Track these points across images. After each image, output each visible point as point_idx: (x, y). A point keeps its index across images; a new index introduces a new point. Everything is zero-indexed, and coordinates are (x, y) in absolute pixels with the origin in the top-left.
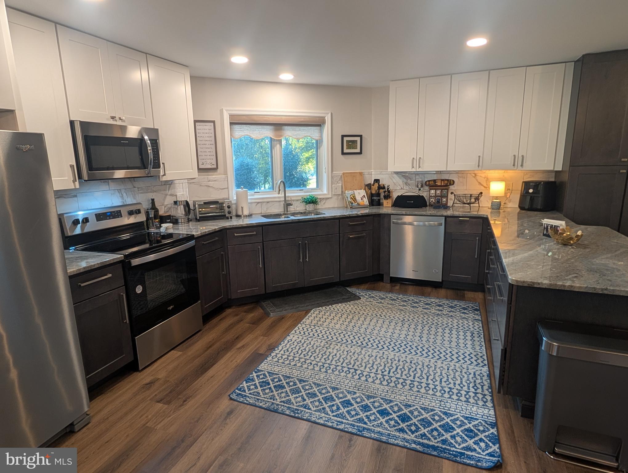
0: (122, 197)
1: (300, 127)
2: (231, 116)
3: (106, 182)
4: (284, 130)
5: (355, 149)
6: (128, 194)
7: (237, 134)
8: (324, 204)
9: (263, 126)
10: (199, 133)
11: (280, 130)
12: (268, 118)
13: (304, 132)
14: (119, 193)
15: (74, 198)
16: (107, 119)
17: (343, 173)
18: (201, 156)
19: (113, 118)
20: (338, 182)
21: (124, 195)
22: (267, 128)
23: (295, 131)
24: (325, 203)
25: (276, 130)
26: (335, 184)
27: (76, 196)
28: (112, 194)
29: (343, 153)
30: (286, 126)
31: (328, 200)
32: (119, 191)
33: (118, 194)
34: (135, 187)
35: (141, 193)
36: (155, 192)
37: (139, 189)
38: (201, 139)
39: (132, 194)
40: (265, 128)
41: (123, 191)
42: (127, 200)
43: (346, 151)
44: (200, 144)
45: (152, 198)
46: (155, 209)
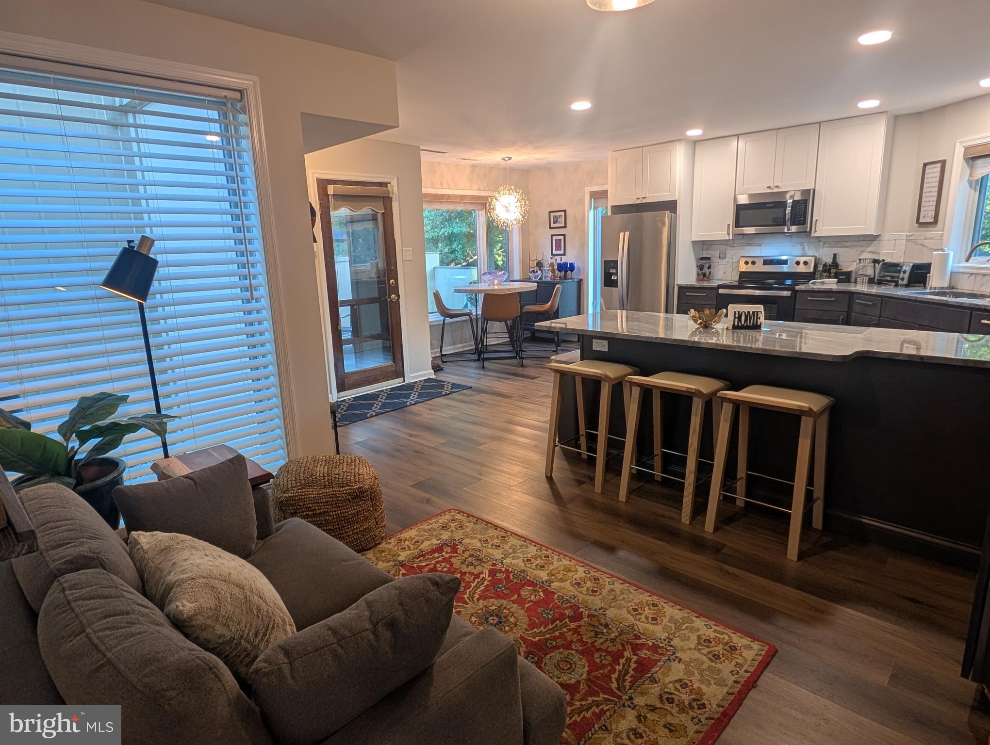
2: (967, 149)
7: (979, 171)
10: (927, 178)
14: (800, 245)
16: (766, 189)
18: (924, 206)
19: (769, 187)
28: (794, 246)
35: (826, 247)
36: (847, 247)
38: (929, 185)
39: (815, 247)
44: (925, 193)
45: (835, 253)
46: (835, 264)
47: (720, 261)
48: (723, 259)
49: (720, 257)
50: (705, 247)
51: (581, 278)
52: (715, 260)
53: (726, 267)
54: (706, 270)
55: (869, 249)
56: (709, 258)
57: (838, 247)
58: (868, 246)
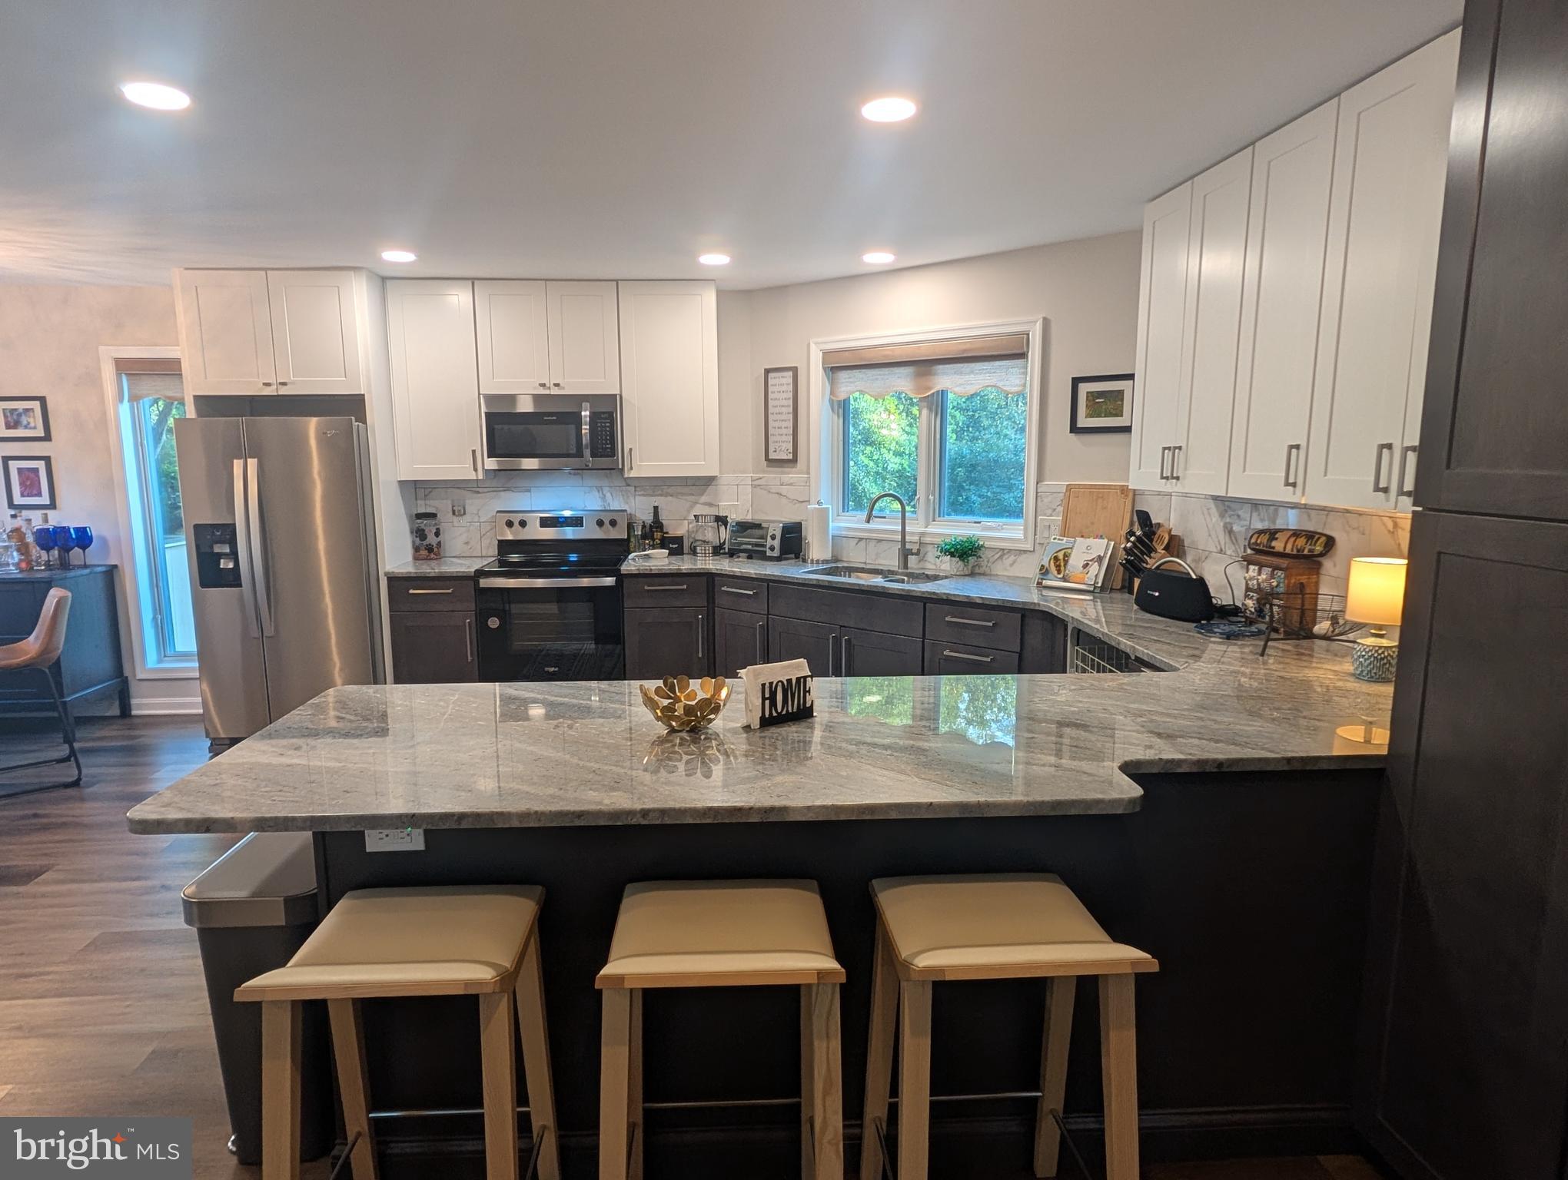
0: (604, 498)
1: (973, 365)
2: (826, 354)
3: (578, 474)
4: (935, 374)
5: (1116, 415)
6: (614, 495)
7: (843, 389)
8: (1011, 565)
9: (892, 369)
10: (772, 392)
11: (929, 374)
12: (892, 350)
13: (981, 377)
14: (599, 491)
15: (526, 493)
16: (535, 388)
17: (1068, 485)
18: (773, 435)
19: (543, 385)
20: (1055, 510)
21: (608, 495)
22: (900, 373)
23: (961, 373)
24: (1014, 562)
25: (919, 375)
26: (1045, 515)
27: (529, 491)
28: (585, 493)
29: (1074, 429)
30: (940, 364)
31: (1024, 556)
32: (600, 489)
33: (597, 493)
34: (629, 485)
35: (639, 495)
36: (671, 496)
37: (637, 489)
38: (776, 403)
39: (623, 495)
40: (896, 373)
41: (606, 490)
42: (611, 504)
43: (1083, 422)
44: (773, 414)
45: (656, 505)
46: (657, 524)
47: (455, 519)
48: (461, 515)
49: (454, 513)
50: (421, 493)
51: (113, 563)
52: (445, 517)
53: (468, 531)
54: (432, 539)
55: (704, 499)
56: (433, 516)
57: (658, 495)
58: (702, 495)
